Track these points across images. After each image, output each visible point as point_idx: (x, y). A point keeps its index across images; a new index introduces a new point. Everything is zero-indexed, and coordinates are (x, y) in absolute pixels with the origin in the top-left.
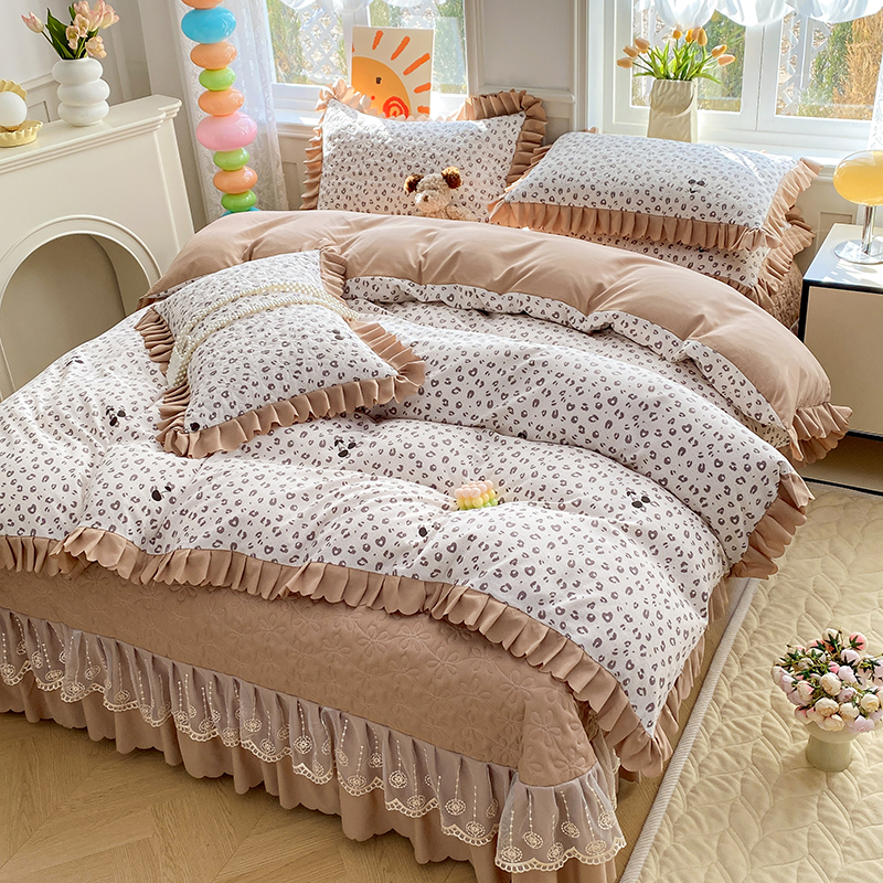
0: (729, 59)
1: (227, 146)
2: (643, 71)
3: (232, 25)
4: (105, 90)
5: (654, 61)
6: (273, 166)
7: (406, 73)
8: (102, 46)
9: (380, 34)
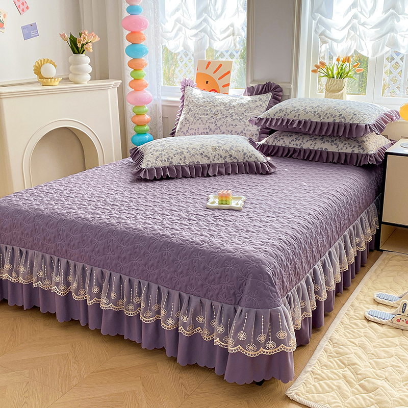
0: (361, 70)
1: (140, 103)
2: (323, 75)
3: (147, 52)
4: (90, 69)
5: (328, 71)
6: (158, 118)
7: (219, 79)
8: (91, 47)
9: (209, 63)
